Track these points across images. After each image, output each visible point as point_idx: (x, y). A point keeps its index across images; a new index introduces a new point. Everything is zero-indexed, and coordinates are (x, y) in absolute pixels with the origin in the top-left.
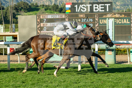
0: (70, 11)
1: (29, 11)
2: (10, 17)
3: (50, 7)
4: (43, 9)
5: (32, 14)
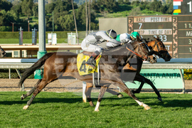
0: (179, 11)
1: (116, 11)
2: (87, 19)
3: (149, 5)
4: (138, 7)
5: (121, 16)
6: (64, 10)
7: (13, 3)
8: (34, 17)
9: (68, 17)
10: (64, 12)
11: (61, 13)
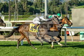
5: (81, 8)
6: (56, 5)
7: (33, 2)
8: (42, 8)
9: (58, 8)
10: (56, 6)
11: (54, 7)
